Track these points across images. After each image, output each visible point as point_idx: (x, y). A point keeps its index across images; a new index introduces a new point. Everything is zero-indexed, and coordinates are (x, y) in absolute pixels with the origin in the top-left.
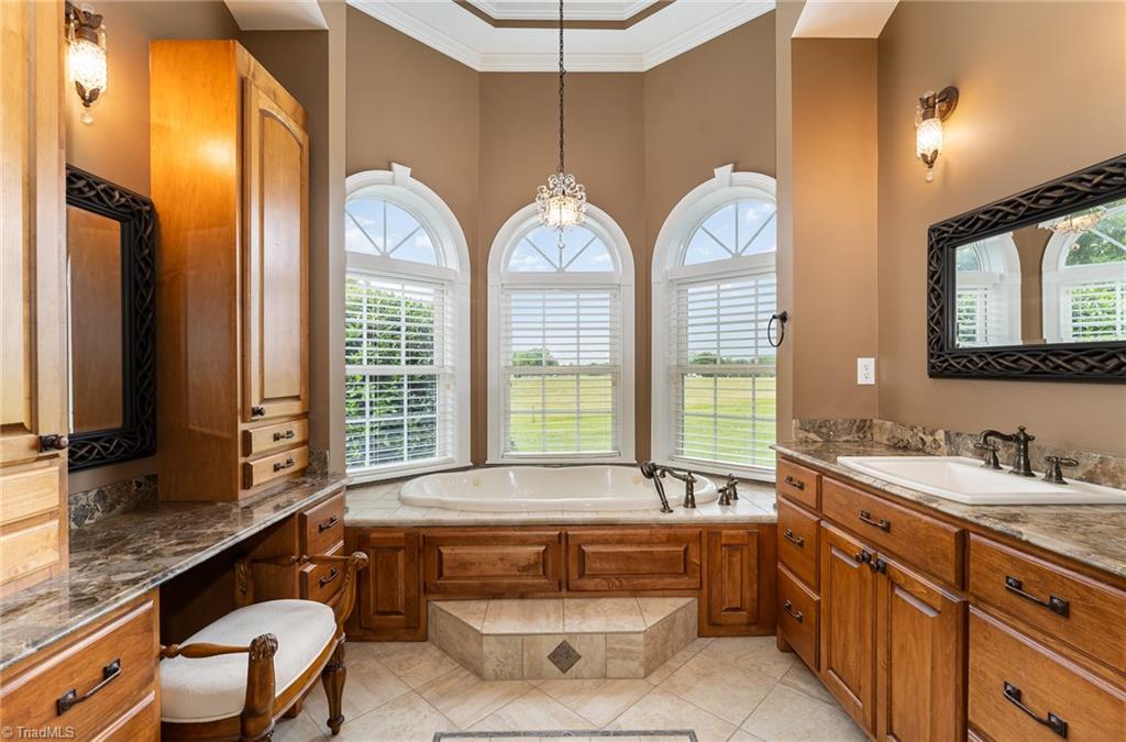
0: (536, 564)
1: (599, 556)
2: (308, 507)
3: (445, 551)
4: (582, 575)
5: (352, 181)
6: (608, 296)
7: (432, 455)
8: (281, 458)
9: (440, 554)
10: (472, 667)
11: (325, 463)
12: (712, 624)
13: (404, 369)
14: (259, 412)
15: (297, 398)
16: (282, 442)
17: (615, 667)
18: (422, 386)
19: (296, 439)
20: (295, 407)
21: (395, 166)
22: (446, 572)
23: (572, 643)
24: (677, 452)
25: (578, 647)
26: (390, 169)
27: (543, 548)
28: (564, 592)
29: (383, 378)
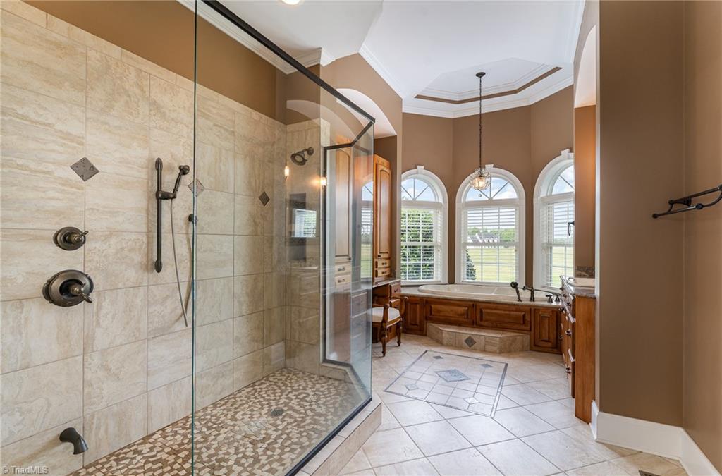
0: (464, 314)
1: (488, 314)
2: (392, 283)
3: (433, 306)
4: (481, 320)
5: (403, 175)
6: (514, 210)
7: (432, 278)
8: (384, 271)
9: (431, 307)
10: (440, 342)
11: (395, 274)
12: (535, 345)
13: (421, 244)
14: (379, 256)
15: (387, 253)
16: (384, 265)
17: (488, 347)
18: (428, 251)
19: (387, 265)
20: (386, 256)
21: (418, 166)
22: (433, 313)
23: (473, 337)
24: (547, 284)
25: (475, 339)
26: (416, 168)
27: (467, 308)
28: (475, 326)
29: (413, 247)
